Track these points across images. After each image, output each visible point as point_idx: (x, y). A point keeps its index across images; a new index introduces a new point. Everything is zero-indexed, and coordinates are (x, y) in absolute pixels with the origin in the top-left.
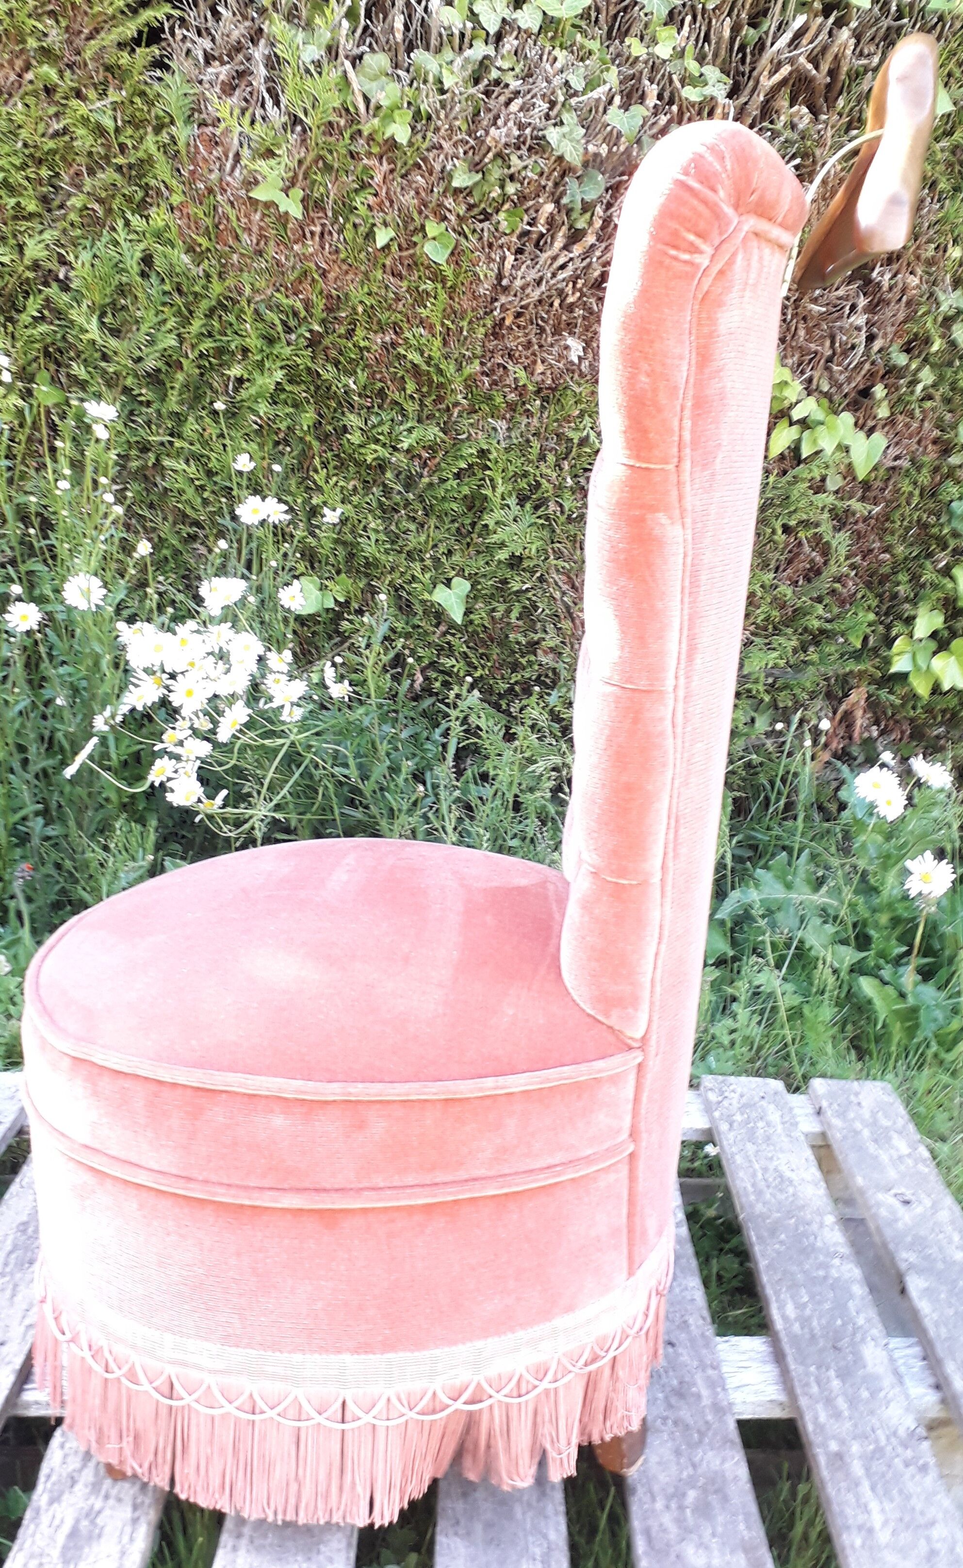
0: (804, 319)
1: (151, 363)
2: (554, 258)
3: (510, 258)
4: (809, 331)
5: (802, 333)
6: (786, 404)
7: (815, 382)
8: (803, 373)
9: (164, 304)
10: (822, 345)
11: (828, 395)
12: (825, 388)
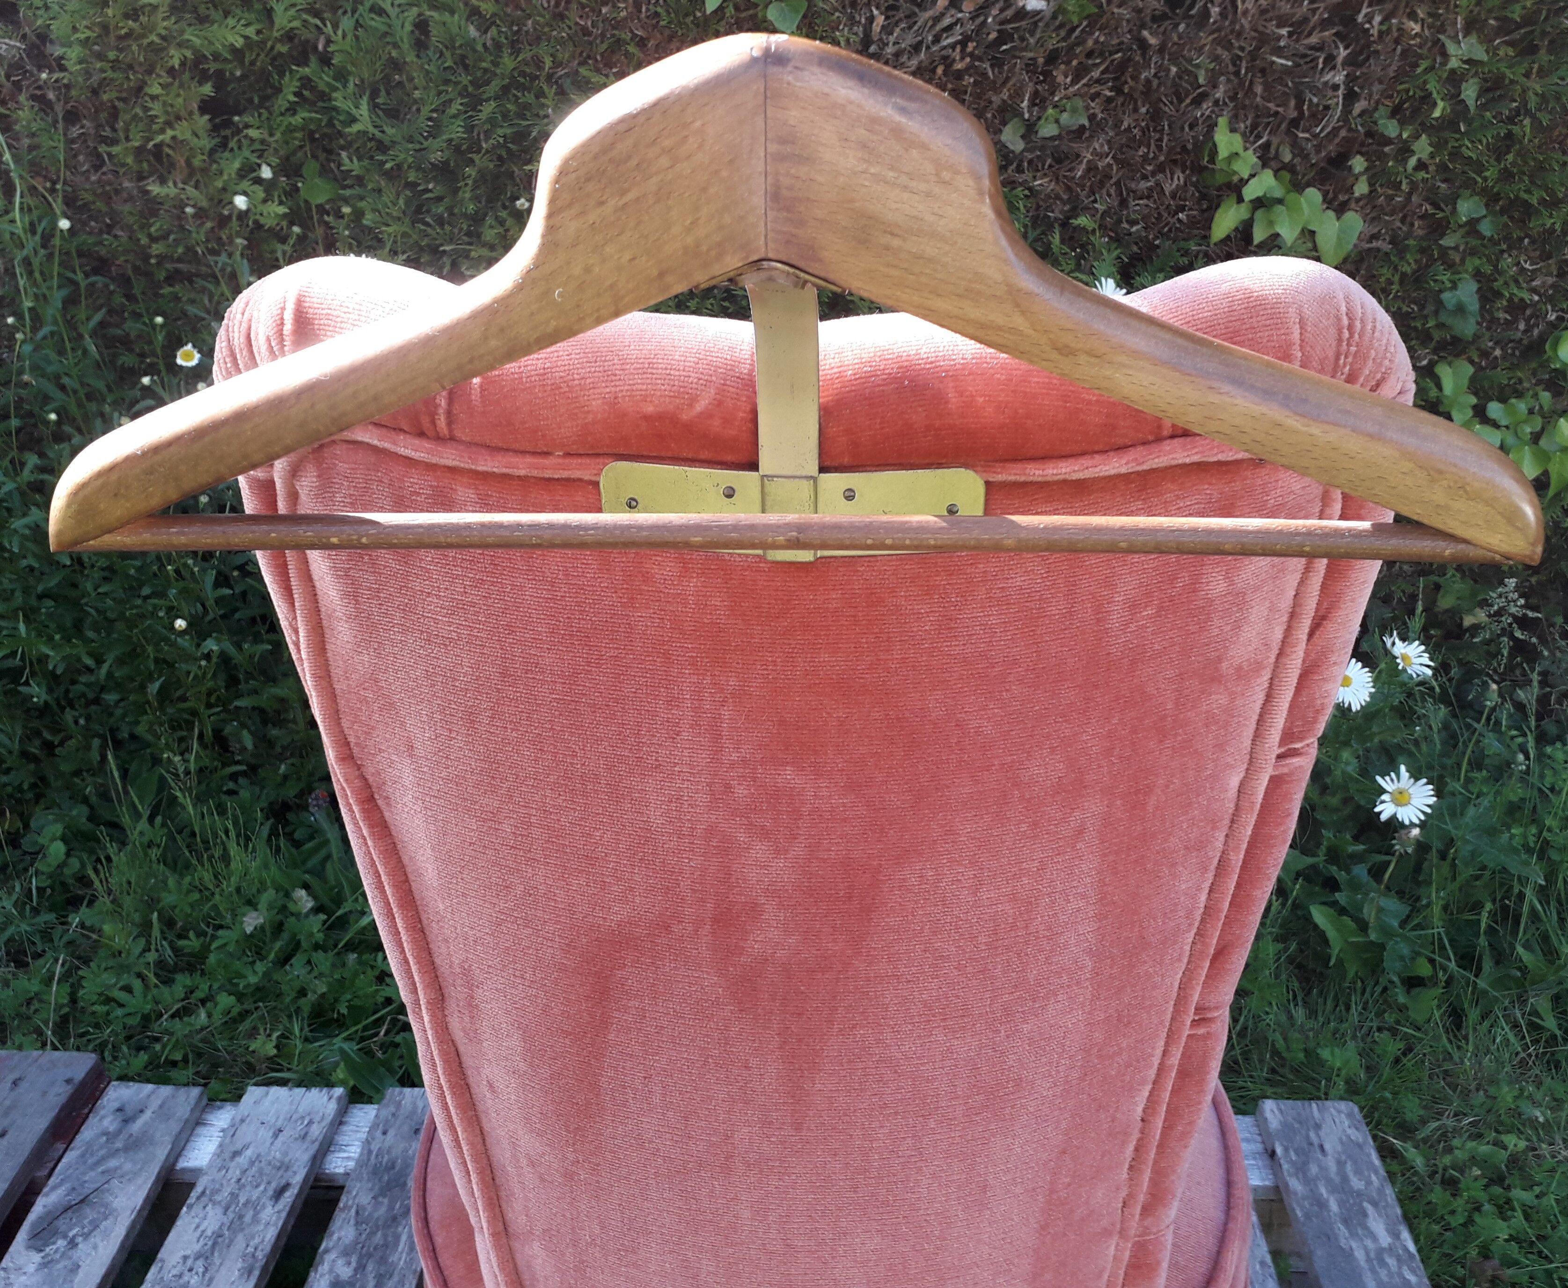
0: (1263, 71)
1: (436, 157)
2: (937, 19)
3: (880, 20)
4: (1267, 87)
5: (1259, 89)
6: (1235, 179)
7: (1273, 150)
8: (1259, 137)
9: (447, 82)
10: (1284, 104)
11: (1290, 168)
12: (1287, 157)
